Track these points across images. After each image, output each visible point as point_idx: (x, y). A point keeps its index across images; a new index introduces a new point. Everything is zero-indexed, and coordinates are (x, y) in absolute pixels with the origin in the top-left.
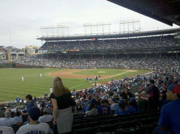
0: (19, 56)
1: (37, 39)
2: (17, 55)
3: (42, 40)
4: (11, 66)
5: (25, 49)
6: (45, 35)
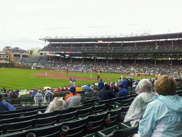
0: (23, 57)
1: (39, 39)
2: (21, 56)
4: (10, 66)
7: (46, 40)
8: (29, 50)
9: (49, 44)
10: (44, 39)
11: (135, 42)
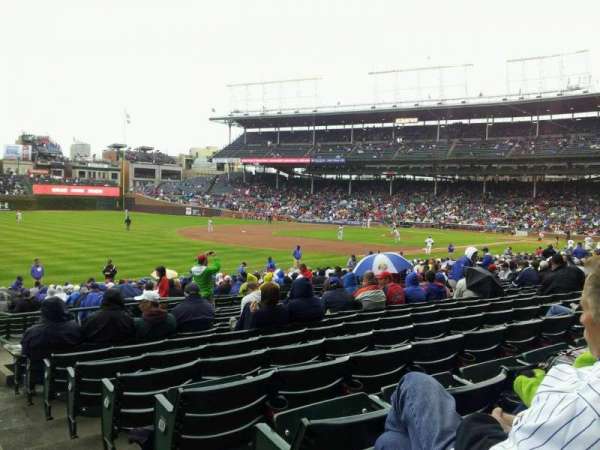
0: (162, 178)
2: (158, 175)
3: (230, 125)
4: (121, 204)
5: (186, 156)
6: (240, 109)
8: (181, 156)
9: (243, 136)
10: (225, 119)
11: (535, 119)
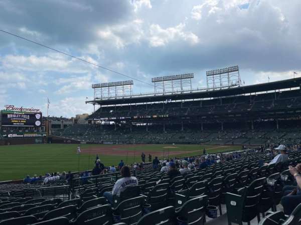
1: (86, 102)
2: (62, 127)
3: (94, 105)
5: (75, 118)
6: (98, 97)
7: (94, 102)
8: (72, 118)
9: (100, 108)
10: (92, 101)
11: (220, 97)
